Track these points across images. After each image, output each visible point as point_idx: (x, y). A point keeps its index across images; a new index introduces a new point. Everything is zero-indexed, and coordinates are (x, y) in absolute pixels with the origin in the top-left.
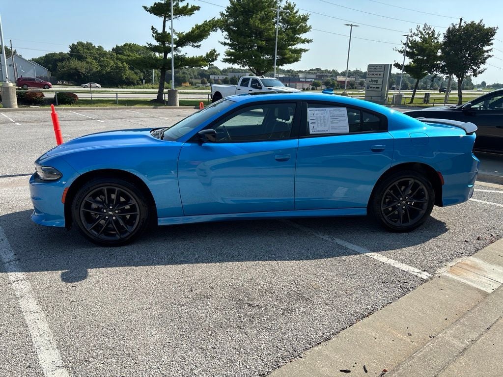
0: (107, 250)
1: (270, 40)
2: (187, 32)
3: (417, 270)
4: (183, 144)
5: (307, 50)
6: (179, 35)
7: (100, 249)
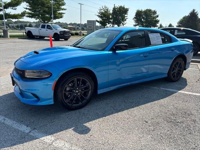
2: (9, 2)
5: (65, 13)
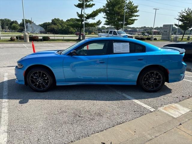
0: (38, 93)
1: (122, 16)
2: (90, 14)
3: (150, 107)
4: (65, 56)
5: (137, 20)
6: (87, 15)
7: (36, 93)
